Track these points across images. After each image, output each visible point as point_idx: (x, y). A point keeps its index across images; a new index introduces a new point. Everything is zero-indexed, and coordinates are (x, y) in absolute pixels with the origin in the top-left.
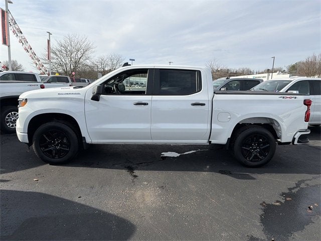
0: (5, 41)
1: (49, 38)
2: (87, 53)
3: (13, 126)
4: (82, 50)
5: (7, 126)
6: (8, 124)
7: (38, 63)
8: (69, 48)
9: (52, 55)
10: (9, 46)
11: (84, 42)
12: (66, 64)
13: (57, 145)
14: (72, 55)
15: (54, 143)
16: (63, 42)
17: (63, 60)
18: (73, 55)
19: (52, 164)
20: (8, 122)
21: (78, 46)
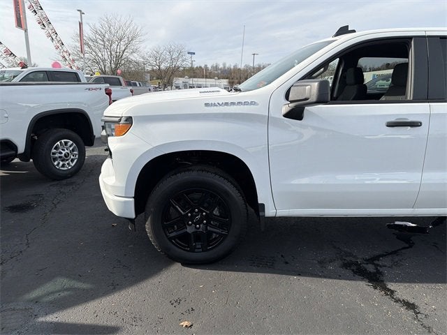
0: (20, 23)
1: (81, 20)
2: (133, 42)
3: (63, 166)
4: (126, 39)
5: (55, 166)
6: (56, 163)
7: (67, 57)
8: (106, 36)
9: (86, 48)
10: (26, 31)
11: (129, 27)
12: (104, 61)
13: (200, 222)
14: (112, 47)
15: (192, 218)
16: (98, 26)
17: (100, 55)
18: (114, 46)
19: (188, 263)
20: (55, 159)
21: (120, 32)
